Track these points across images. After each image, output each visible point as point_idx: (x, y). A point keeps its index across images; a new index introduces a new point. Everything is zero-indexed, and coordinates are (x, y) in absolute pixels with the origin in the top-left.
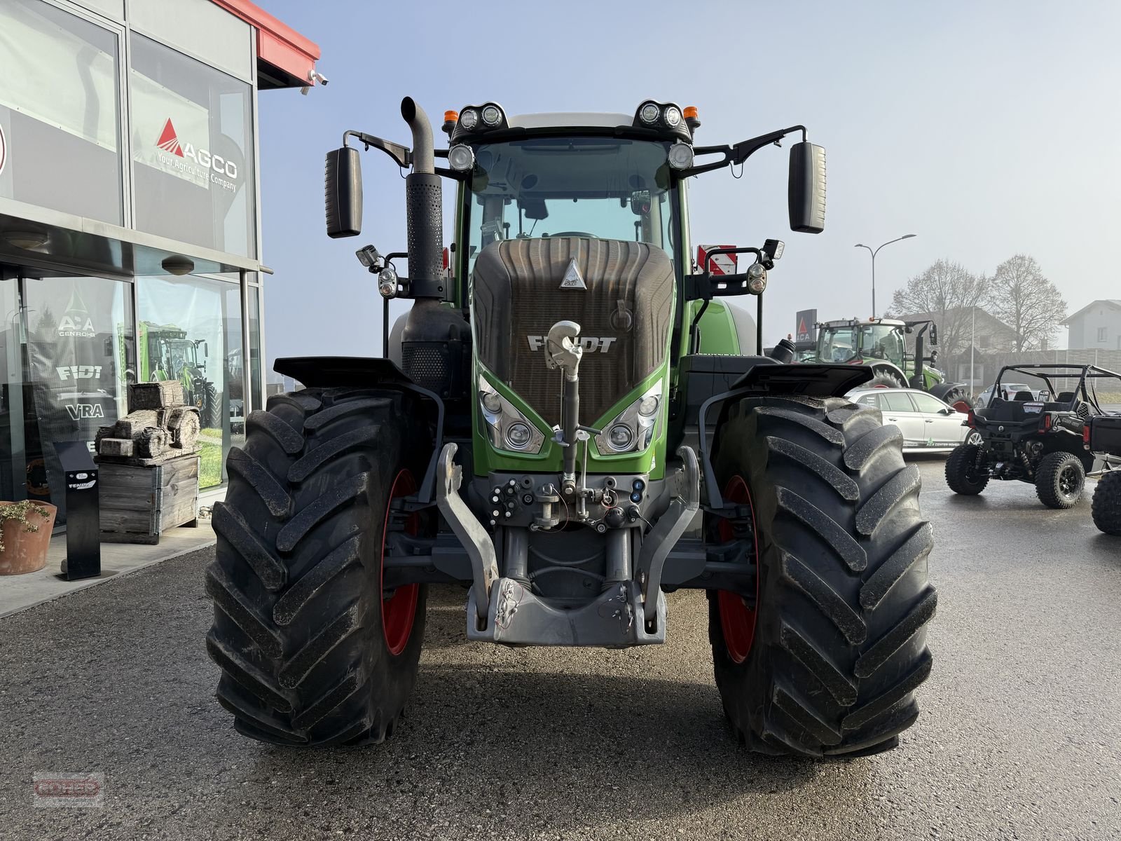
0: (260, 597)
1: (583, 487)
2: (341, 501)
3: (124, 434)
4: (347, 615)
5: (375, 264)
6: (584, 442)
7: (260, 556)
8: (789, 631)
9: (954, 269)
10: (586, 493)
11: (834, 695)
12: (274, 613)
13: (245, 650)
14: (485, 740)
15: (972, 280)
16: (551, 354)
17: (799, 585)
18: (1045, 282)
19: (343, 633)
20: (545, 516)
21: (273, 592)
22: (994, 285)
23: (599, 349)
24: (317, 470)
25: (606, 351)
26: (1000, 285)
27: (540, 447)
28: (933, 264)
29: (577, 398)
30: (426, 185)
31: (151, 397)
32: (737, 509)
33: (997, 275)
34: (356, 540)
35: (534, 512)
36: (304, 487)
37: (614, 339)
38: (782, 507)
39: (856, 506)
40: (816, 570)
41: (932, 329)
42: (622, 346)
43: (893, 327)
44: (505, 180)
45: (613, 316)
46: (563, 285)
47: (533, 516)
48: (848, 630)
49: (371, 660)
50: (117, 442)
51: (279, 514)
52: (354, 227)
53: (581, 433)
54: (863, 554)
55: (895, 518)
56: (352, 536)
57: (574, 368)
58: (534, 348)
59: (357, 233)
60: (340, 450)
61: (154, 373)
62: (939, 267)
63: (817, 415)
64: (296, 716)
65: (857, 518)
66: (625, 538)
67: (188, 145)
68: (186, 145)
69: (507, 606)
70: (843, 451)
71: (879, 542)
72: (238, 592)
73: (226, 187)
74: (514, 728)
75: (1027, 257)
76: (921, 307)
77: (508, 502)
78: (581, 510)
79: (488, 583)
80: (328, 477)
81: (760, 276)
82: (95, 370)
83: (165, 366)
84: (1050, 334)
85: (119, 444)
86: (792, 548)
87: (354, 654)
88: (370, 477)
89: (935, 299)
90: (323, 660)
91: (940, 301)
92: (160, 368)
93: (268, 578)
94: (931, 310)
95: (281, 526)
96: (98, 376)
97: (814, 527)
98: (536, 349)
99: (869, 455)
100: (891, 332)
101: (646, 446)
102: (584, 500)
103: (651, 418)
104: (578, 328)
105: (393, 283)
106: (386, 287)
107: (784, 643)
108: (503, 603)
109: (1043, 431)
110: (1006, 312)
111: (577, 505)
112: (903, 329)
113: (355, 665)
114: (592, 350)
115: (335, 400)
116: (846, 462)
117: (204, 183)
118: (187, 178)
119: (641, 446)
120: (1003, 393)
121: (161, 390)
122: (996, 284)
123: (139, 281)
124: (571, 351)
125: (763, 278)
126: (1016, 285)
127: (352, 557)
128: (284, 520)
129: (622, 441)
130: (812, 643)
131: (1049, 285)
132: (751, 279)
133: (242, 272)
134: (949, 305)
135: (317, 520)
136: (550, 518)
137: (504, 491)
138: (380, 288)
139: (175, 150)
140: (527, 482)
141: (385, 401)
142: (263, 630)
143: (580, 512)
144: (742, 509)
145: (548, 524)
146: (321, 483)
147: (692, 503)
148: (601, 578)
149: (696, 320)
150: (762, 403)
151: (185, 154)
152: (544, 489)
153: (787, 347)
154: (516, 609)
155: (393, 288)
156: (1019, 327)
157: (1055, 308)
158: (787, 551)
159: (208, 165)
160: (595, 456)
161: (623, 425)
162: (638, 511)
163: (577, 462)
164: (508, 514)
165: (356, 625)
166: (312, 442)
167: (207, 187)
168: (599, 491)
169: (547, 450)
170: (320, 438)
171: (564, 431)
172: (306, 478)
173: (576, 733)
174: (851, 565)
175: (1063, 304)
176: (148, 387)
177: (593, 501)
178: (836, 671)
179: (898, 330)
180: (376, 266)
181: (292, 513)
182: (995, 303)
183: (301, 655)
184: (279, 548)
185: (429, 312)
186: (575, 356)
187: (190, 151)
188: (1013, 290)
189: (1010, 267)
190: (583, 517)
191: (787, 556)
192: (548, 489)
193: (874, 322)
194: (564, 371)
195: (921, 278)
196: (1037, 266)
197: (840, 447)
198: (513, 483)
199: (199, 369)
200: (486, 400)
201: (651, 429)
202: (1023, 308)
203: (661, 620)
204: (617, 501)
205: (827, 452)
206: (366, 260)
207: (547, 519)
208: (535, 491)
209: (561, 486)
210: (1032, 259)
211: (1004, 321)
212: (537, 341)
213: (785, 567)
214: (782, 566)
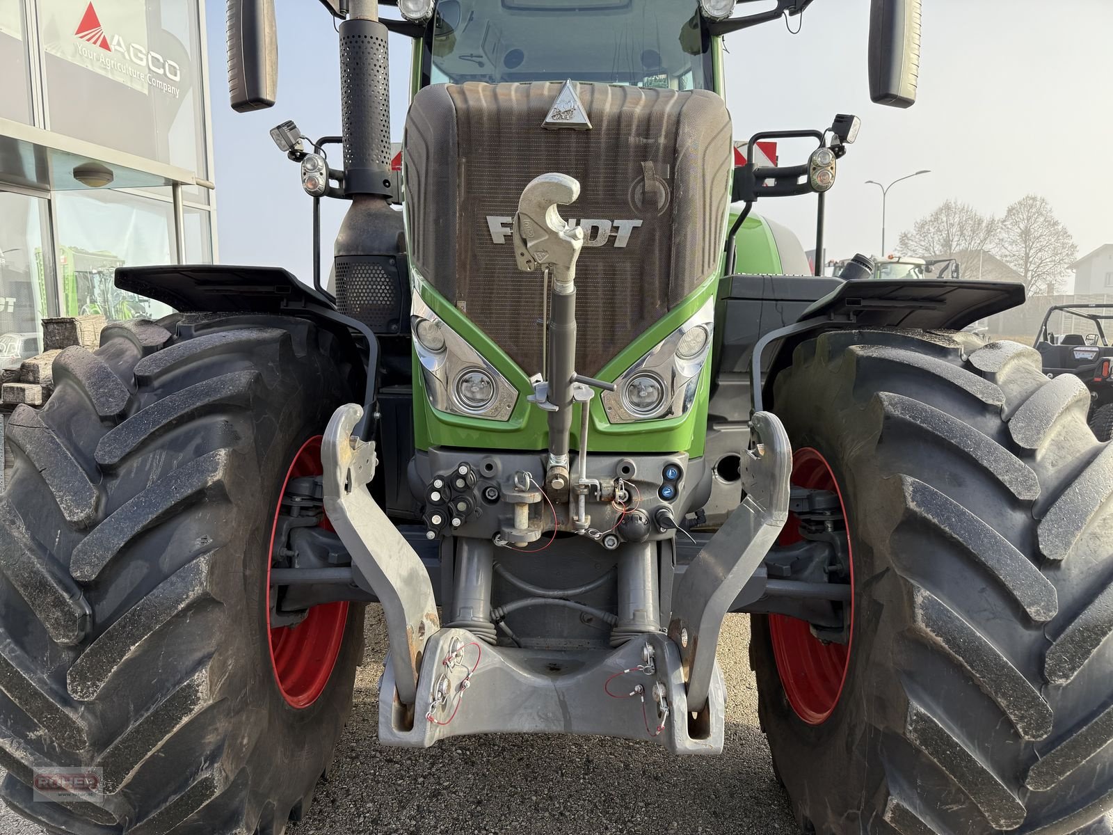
0: (48, 654)
1: (580, 477)
2: (179, 497)
3: (31, 378)
4: (189, 686)
5: (296, 148)
6: (584, 404)
7: (42, 586)
8: (921, 717)
9: (963, 209)
10: (586, 486)
11: (987, 814)
12: (68, 681)
13: (32, 735)
14: (436, 827)
15: (980, 222)
16: (525, 242)
17: (943, 644)
18: (1056, 224)
19: (186, 714)
20: (517, 524)
21: (68, 648)
22: (1003, 227)
23: (612, 239)
24: (143, 445)
25: (624, 245)
26: (1010, 227)
27: (511, 409)
28: (941, 205)
29: (573, 326)
30: (366, 37)
31: (67, 334)
32: (810, 499)
33: (1006, 216)
34: (203, 563)
35: (501, 517)
36: (122, 471)
37: (638, 223)
38: (912, 510)
39: (1036, 510)
40: (971, 618)
41: (954, 268)
42: (651, 239)
43: (912, 266)
44: (481, 52)
45: (634, 188)
46: (549, 119)
47: (500, 523)
48: (1022, 718)
49: (245, 741)
50: (21, 388)
51: (75, 519)
52: (266, 95)
53: (579, 388)
54: (1051, 592)
55: (1098, 530)
56: (196, 556)
57: (568, 268)
58: (498, 239)
59: (269, 104)
60: (183, 412)
61: (84, 307)
62: (947, 207)
63: (950, 358)
64: (129, 828)
65: (1039, 531)
66: (649, 554)
67: (116, 38)
68: (113, 37)
69: (449, 686)
70: (1003, 416)
71: (1075, 572)
72: (12, 645)
73: (167, 91)
74: (479, 803)
75: (1039, 198)
76: (927, 249)
77: (456, 501)
78: (577, 514)
79: (417, 645)
80: (163, 457)
81: (828, 164)
82: (7, 303)
83: (99, 300)
84: (1059, 278)
85: (23, 390)
86: (931, 581)
87: (211, 739)
88: (233, 455)
89: (942, 241)
90: (158, 751)
91: (947, 243)
92: (93, 302)
93: (57, 624)
94: (937, 253)
95: (82, 536)
96: (11, 309)
97: (970, 547)
98: (502, 241)
99: (1048, 423)
100: (909, 271)
101: (685, 409)
102: (582, 499)
103: (697, 360)
104: (575, 186)
105: (321, 174)
106: (311, 179)
107: (912, 736)
108: (443, 679)
109: (1099, 380)
110: (1014, 255)
111: (572, 506)
112: (923, 267)
113: (212, 759)
114: (600, 241)
115: (196, 331)
116: (1014, 437)
117: (143, 86)
118: (120, 80)
119: (678, 409)
120: (1049, 337)
121: (78, 326)
122: (1005, 226)
123: (58, 197)
124: (561, 234)
125: (832, 168)
126: (1026, 227)
127: (195, 592)
128: (86, 527)
129: (648, 400)
130: (958, 738)
131: (1060, 227)
132: (814, 169)
133: (175, 185)
134: (955, 249)
135: (138, 528)
136: (526, 530)
137: (449, 483)
138: (304, 181)
139: (99, 42)
140: (489, 467)
141: (275, 333)
142: (51, 708)
143: (576, 518)
144: (818, 499)
145: (522, 538)
146: (151, 464)
147: (775, 513)
148: (609, 618)
149: (733, 231)
150: (856, 339)
151: (112, 47)
152: (516, 479)
153: (864, 264)
154: (468, 683)
155: (321, 182)
156: (1027, 271)
157: (1065, 252)
158: (924, 587)
159: (144, 63)
160: (602, 426)
161: (649, 374)
162: (671, 517)
163: (572, 436)
164: (456, 522)
165: (205, 701)
166: (144, 397)
167: (146, 92)
168: (607, 485)
169: (522, 415)
170: (159, 391)
171: (551, 385)
172: (124, 459)
173: (567, 814)
174: (1031, 611)
175: (1073, 247)
176: (63, 322)
177: (596, 499)
178: (996, 782)
179: (917, 269)
180: (297, 151)
181: (101, 514)
182: (1003, 246)
183: (116, 748)
184: (74, 575)
185: (370, 215)
186: (570, 243)
187: (119, 44)
188: (1023, 232)
189: (1020, 208)
190: (582, 527)
191: (922, 595)
192: (522, 480)
193: (892, 261)
194: (550, 274)
195: (928, 219)
196: (1049, 207)
197: (998, 411)
198: (463, 470)
199: (142, 304)
200: (421, 330)
201: (694, 381)
202: (1032, 251)
203: (717, 714)
204: (637, 498)
205: (979, 419)
206: (283, 142)
207: (521, 530)
208: (500, 481)
209: (545, 475)
210: (1043, 200)
211: (1011, 265)
212: (504, 225)
213: (919, 613)
214: (914, 612)
